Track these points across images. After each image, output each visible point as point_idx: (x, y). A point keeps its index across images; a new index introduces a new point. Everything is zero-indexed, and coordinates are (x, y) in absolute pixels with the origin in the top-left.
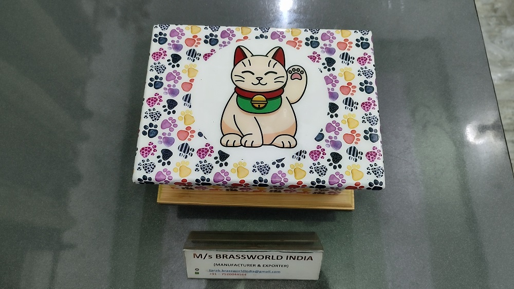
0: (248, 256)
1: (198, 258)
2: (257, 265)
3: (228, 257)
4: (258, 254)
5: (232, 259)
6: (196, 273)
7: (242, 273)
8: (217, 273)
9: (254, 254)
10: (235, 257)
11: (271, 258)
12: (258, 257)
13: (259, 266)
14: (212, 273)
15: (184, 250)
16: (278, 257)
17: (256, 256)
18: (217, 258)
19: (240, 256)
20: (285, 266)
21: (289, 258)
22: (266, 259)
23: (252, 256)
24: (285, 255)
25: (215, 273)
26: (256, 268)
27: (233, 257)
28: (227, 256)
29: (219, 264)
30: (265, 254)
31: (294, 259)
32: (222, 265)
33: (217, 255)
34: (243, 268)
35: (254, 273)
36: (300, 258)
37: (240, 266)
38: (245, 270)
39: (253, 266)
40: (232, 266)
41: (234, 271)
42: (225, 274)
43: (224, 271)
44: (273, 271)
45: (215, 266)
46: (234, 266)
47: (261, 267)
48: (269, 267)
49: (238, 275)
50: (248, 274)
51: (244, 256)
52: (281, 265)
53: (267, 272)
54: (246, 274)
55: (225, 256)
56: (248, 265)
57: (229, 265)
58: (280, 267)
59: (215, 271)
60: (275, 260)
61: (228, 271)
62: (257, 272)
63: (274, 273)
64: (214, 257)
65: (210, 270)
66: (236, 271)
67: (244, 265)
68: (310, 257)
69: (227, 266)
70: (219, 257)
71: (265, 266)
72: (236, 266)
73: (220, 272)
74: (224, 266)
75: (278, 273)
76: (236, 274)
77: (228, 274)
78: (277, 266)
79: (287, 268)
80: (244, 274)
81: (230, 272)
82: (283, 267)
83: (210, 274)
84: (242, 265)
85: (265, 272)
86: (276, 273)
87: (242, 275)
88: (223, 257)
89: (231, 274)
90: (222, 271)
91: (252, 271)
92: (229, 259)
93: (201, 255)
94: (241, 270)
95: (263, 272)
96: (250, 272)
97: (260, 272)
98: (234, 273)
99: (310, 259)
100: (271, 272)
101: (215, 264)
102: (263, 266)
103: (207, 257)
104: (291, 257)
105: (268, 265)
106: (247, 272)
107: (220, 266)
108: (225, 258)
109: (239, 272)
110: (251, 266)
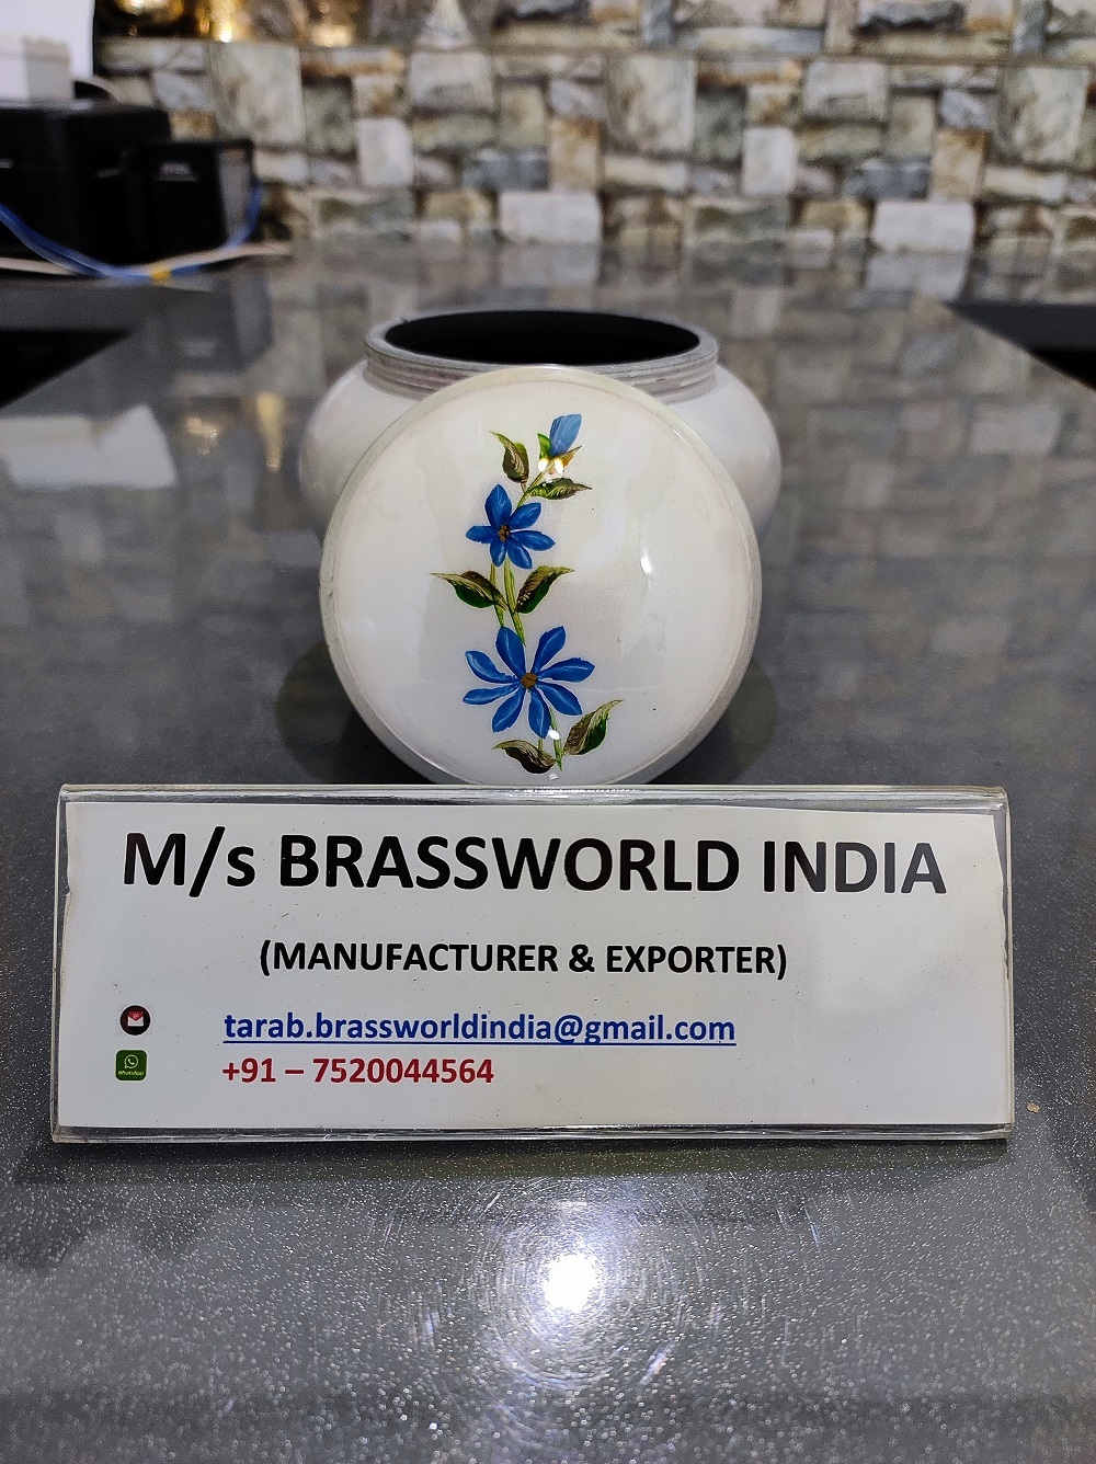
0: (498, 844)
1: (154, 876)
2: (563, 958)
3: (365, 866)
5: (390, 882)
6: (122, 1055)
7: (459, 1053)
8: (285, 1055)
10: (417, 868)
11: (657, 869)
13: (580, 960)
14: (238, 1053)
16: (704, 847)
17: (555, 844)
18: (287, 879)
19: (447, 854)
20: (764, 958)
22: (625, 884)
23: (526, 847)
24: (748, 830)
25: (259, 1053)
26: (562, 989)
27: (401, 871)
28: (357, 848)
29: (300, 947)
31: (818, 883)
32: (320, 957)
33: (288, 841)
34: (468, 991)
35: (550, 1050)
36: (856, 868)
37: (445, 967)
38: (484, 1017)
39: (542, 968)
40: (390, 967)
41: (406, 1024)
42: (335, 1069)
43: (328, 1023)
44: (686, 1024)
45: (267, 973)
46: (406, 967)
47: (592, 970)
48: (651, 969)
49: (434, 1077)
50: (505, 1057)
51: (472, 850)
52: (732, 949)
53: (643, 1030)
54: (487, 1063)
55: (344, 851)
56: (501, 948)
57: (371, 960)
58: (725, 969)
59: (265, 1028)
60: (686, 886)
61: (359, 1029)
62: (568, 1029)
63: (690, 1040)
64: (267, 863)
65: (229, 1017)
66: (417, 1023)
67: (474, 947)
68: (923, 850)
69: (351, 965)
70: (299, 871)
71: (626, 958)
72: (421, 962)
73: (303, 1037)
74: (337, 967)
75: (722, 1042)
76: (416, 1069)
77: (361, 1063)
78: (704, 954)
79: (780, 977)
80: (478, 1054)
81: (377, 1038)
82: (745, 965)
83: (231, 1071)
84: (459, 948)
85: (626, 1037)
86: (706, 1039)
87: (465, 1073)
88: (333, 862)
89: (385, 1071)
90: (314, 1033)
91: (531, 1017)
92: (369, 885)
93: (177, 842)
94: (456, 1016)
95: (611, 1029)
96: (520, 1030)
97: (587, 1034)
98: (405, 1054)
99: (926, 870)
100: (669, 1037)
101: (267, 943)
102: (611, 958)
103: (221, 868)
104: (794, 850)
105: (642, 949)
106: (498, 1038)
107: (302, 966)
108: (342, 871)
109: (438, 1038)
110: (523, 958)
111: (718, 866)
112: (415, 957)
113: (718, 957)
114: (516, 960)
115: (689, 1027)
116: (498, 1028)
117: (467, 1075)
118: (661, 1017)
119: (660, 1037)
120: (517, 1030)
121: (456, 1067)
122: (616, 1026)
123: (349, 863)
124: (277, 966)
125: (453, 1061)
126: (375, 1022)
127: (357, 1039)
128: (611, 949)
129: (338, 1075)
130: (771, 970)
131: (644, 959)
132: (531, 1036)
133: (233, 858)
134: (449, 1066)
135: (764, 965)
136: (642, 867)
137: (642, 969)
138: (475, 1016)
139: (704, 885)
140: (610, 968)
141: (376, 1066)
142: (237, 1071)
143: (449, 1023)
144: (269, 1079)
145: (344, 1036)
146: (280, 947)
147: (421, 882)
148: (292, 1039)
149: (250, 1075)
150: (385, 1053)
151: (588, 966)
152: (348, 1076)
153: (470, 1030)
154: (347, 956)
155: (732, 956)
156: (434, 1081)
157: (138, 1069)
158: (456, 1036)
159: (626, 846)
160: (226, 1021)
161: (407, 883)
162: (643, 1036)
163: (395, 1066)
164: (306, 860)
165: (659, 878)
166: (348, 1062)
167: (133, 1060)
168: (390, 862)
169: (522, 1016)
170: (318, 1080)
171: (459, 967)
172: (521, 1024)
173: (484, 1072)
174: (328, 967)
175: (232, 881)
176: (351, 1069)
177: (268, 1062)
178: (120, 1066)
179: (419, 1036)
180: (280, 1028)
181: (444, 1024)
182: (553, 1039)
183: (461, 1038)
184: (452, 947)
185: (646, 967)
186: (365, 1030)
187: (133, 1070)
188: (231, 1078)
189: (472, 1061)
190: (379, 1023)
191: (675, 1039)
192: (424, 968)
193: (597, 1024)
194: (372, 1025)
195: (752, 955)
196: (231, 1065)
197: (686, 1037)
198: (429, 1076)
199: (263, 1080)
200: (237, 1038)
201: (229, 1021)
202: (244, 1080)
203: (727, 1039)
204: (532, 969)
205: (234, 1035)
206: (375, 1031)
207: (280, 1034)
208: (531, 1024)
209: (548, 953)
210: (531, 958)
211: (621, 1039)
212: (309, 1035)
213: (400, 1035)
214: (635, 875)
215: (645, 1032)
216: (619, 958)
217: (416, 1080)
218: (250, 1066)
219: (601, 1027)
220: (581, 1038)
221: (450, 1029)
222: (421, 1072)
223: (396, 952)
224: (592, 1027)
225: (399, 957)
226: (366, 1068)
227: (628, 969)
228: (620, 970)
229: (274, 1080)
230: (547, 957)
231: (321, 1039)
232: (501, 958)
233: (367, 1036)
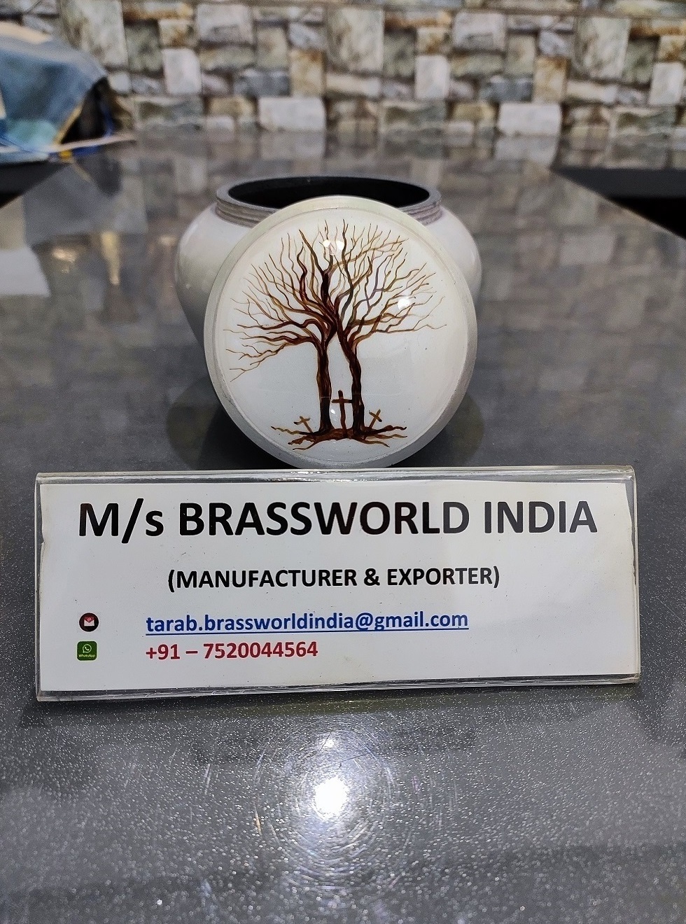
0: (318, 507)
1: (98, 531)
2: (360, 577)
3: (233, 522)
5: (250, 532)
6: (81, 645)
7: (296, 638)
8: (185, 642)
10: (267, 522)
11: (418, 520)
13: (371, 578)
14: (156, 642)
16: (447, 506)
17: (354, 506)
18: (184, 531)
19: (286, 513)
20: (485, 574)
21: (494, 519)
23: (336, 508)
24: (475, 496)
25: (169, 641)
26: (360, 597)
27: (257, 524)
28: (228, 510)
29: (194, 574)
30: (390, 494)
31: (518, 527)
32: (206, 579)
33: (184, 507)
36: (541, 517)
37: (286, 585)
38: (311, 615)
39: (347, 584)
40: (251, 585)
41: (262, 620)
42: (217, 650)
43: (213, 621)
44: (437, 617)
45: (172, 591)
46: (261, 585)
47: (378, 584)
48: (415, 583)
49: (280, 653)
50: (324, 640)
51: (301, 511)
52: (466, 569)
53: (411, 621)
54: (314, 644)
55: (220, 512)
56: (321, 572)
57: (239, 581)
58: (461, 582)
59: (172, 625)
60: (437, 531)
61: (232, 624)
62: (364, 621)
63: (440, 626)
64: (171, 521)
65: (149, 619)
66: (269, 620)
67: (304, 572)
68: (583, 506)
69: (226, 584)
70: (192, 526)
71: (400, 577)
72: (271, 581)
73: (197, 630)
74: (217, 586)
75: (460, 627)
76: (269, 649)
77: (234, 646)
78: (448, 573)
79: (496, 586)
80: (307, 638)
81: (244, 630)
82: (474, 579)
83: (151, 653)
84: (294, 572)
85: (400, 626)
86: (450, 626)
87: (300, 651)
88: (213, 519)
89: (249, 650)
90: (204, 628)
91: (341, 614)
92: (236, 534)
93: (113, 509)
94: (294, 615)
95: (391, 621)
96: (334, 623)
97: (376, 624)
98: (262, 639)
99: (585, 518)
100: (427, 625)
101: (172, 571)
102: (390, 577)
103: (142, 524)
104: (503, 507)
105: (409, 570)
106: (320, 628)
107: (195, 586)
108: (219, 525)
109: (282, 629)
110: (335, 578)
111: (456, 517)
112: (267, 579)
113: (457, 574)
114: (330, 579)
115: (440, 618)
116: (320, 622)
117: (301, 652)
118: (422, 613)
119: (422, 625)
120: (332, 623)
121: (294, 647)
122: (394, 619)
123: (223, 520)
124: (179, 586)
125: (292, 643)
126: (242, 620)
127: (231, 631)
128: (390, 571)
129: (219, 654)
130: (490, 582)
131: (411, 577)
132: (341, 627)
133: (149, 518)
134: (289, 646)
135: (485, 579)
136: (408, 520)
137: (409, 583)
138: (306, 615)
139: (448, 529)
140: (390, 583)
141: (243, 647)
142: (155, 653)
143: (289, 619)
144: (176, 657)
145: (223, 629)
146: (180, 574)
147: (270, 531)
148: (190, 631)
149: (163, 655)
150: (249, 639)
151: (376, 582)
152: (226, 654)
153: (302, 623)
154: (224, 579)
155: (466, 574)
156: (280, 656)
157: (91, 653)
158: (294, 627)
159: (399, 506)
160: (147, 622)
161: (260, 532)
162: (411, 625)
163: (255, 647)
164: (196, 518)
165: (419, 526)
166: (226, 645)
167: (88, 647)
168: (249, 519)
169: (335, 614)
170: (207, 657)
171: (294, 585)
172: (335, 619)
173: (312, 650)
174: (212, 586)
175: (149, 533)
176: (228, 650)
177: (175, 647)
178: (80, 651)
179: (270, 628)
180: (182, 625)
181: (286, 620)
182: (355, 628)
183: (297, 629)
184: (290, 572)
185: (412, 581)
186: (236, 625)
187: (88, 654)
188: (151, 657)
189: (304, 643)
190: (244, 621)
191: (431, 626)
192: (272, 585)
193: (382, 618)
194: (240, 622)
195: (478, 573)
196: (151, 649)
197: (437, 625)
198: (277, 653)
199: (172, 658)
200: (155, 632)
201: (149, 621)
202: (160, 658)
203: (463, 626)
204: (341, 584)
205: (152, 630)
206: (242, 626)
207: (182, 629)
208: (341, 619)
209: (350, 574)
210: (340, 577)
211: (397, 627)
212: (201, 629)
213: (258, 627)
214: (404, 524)
215: (412, 622)
216: (395, 577)
217: (269, 656)
218: (163, 649)
219: (385, 620)
220: (372, 627)
221: (290, 623)
222: (272, 651)
223: (255, 576)
224: (379, 620)
225: (257, 579)
226: (237, 649)
227: (401, 583)
228: (396, 584)
229: (179, 658)
230: (350, 577)
231: (208, 631)
232: (321, 578)
233: (238, 629)
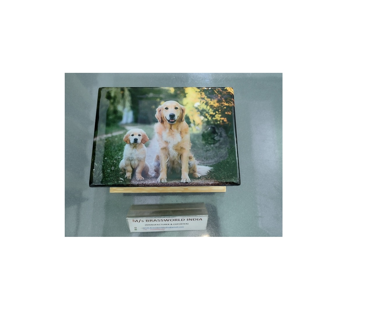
1: (135, 222)
4: (170, 218)
5: (155, 221)
6: (135, 229)
7: (162, 228)
8: (147, 229)
9: (168, 219)
12: (170, 220)
15: (127, 218)
20: (187, 224)
21: (188, 220)
22: (175, 221)
24: (186, 218)
26: (170, 226)
30: (174, 218)
34: (162, 226)
35: (169, 228)
50: (165, 228)
52: (184, 223)
60: (180, 221)
64: (145, 221)
65: (143, 228)
72: (158, 225)
76: (158, 229)
93: (137, 220)
99: (201, 219)
103: (141, 221)
107: (148, 225)
108: (151, 221)
111: (183, 220)
114: (166, 224)
115: (180, 227)
129: (152, 229)
164: (148, 221)
174: (151, 225)
184: (161, 224)
190: (155, 227)
215: (177, 227)
219: (173, 227)
228: (175, 225)
